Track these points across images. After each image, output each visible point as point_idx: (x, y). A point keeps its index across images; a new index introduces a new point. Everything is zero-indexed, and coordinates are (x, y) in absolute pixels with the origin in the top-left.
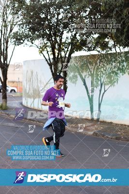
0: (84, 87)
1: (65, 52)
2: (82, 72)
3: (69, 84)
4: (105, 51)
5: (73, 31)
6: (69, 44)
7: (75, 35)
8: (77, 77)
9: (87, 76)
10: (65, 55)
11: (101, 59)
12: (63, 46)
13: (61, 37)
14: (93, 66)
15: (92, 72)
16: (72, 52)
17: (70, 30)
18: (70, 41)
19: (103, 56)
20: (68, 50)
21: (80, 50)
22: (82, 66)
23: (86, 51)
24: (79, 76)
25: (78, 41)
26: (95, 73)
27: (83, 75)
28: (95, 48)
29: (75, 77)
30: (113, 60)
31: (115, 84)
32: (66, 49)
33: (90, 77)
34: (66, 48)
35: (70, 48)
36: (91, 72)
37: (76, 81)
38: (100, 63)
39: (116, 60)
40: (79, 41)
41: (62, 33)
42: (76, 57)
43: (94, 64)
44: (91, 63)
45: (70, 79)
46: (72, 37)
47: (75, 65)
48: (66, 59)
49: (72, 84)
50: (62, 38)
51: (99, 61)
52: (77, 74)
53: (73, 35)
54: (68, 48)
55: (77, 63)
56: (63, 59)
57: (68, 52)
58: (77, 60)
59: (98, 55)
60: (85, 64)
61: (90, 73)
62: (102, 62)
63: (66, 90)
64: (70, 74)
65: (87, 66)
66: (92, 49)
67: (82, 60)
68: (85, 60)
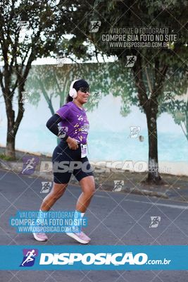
0: (49, 109)
1: (22, 58)
2: (48, 89)
4: (82, 59)
5: (36, 27)
6: (29, 46)
7: (39, 33)
8: (40, 96)
9: (54, 95)
10: (23, 62)
11: (76, 71)
12: (20, 49)
13: (18, 34)
14: (63, 80)
15: (62, 90)
16: (32, 58)
17: (31, 25)
18: (30, 41)
19: (79, 67)
20: (26, 56)
21: (46, 56)
22: (47, 80)
23: (54, 57)
24: (42, 95)
25: (42, 42)
26: (66, 91)
27: (49, 93)
28: (67, 54)
29: (36, 95)
30: (93, 73)
31: (95, 108)
32: (24, 54)
33: (59, 96)
34: (24, 51)
35: (30, 52)
36: (60, 89)
37: (38, 101)
38: (73, 77)
39: (97, 73)
40: (44, 43)
41: (19, 29)
42: (39, 67)
43: (65, 78)
44: (60, 76)
45: (31, 98)
46: (33, 36)
47: (36, 77)
48: (25, 68)
49: (31, 105)
50: (18, 37)
51: (72, 73)
52: (39, 91)
53: (36, 33)
54: (27, 52)
55: (40, 75)
56: (20, 68)
57: (27, 59)
58: (40, 70)
59: (72, 65)
60: (51, 76)
61: (58, 90)
62: (77, 75)
63: (23, 114)
64: (29, 91)
65: (55, 80)
66: (64, 55)
67: (48, 71)
68: (52, 71)
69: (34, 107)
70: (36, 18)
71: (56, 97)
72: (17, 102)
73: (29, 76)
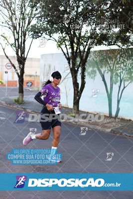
1: (84, 46)
2: (102, 67)
3: (87, 79)
6: (88, 38)
9: (106, 72)
10: (84, 49)
11: (121, 54)
12: (82, 40)
13: (81, 30)
14: (112, 61)
15: (112, 68)
17: (90, 24)
18: (89, 35)
19: (124, 51)
20: (87, 45)
21: (100, 44)
22: (101, 61)
23: (106, 45)
24: (97, 72)
26: (114, 68)
27: (103, 70)
28: (115, 42)
29: (94, 72)
32: (85, 43)
33: (109, 73)
34: (85, 42)
35: (89, 42)
36: (110, 67)
37: (95, 76)
38: (120, 58)
40: (99, 35)
42: (95, 52)
43: (114, 60)
44: (111, 58)
45: (89, 74)
47: (94, 60)
48: (85, 53)
49: (90, 79)
50: (81, 32)
51: (119, 56)
52: (96, 69)
54: (87, 42)
55: (96, 58)
56: (82, 53)
57: (87, 47)
58: (96, 55)
59: (119, 50)
60: (104, 58)
61: (109, 69)
62: (122, 57)
63: (84, 85)
64: (89, 69)
65: (107, 61)
66: (113, 43)
67: (102, 55)
68: (105, 54)
69: (92, 80)
70: (94, 18)
71: (107, 73)
72: (80, 77)
73: (88, 58)
